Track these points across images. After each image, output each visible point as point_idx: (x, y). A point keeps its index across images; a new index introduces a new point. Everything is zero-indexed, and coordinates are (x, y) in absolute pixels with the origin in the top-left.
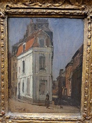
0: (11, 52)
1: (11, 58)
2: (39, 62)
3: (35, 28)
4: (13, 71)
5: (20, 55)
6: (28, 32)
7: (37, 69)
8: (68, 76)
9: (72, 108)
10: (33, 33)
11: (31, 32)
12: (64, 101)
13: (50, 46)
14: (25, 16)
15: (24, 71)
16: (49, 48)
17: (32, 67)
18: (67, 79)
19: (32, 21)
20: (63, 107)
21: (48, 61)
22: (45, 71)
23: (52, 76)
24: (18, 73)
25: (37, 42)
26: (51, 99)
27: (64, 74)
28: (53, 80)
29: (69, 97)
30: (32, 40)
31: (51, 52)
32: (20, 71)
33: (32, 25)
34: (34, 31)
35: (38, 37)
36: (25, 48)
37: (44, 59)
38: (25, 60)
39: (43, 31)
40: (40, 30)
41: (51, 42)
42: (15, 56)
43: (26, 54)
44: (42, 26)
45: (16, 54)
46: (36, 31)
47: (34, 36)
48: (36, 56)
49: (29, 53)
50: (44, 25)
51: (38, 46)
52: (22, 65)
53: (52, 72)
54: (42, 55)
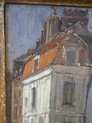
0: (12, 72)
1: (11, 81)
2: (62, 91)
3: (59, 27)
4: (14, 104)
5: (28, 77)
6: (45, 35)
7: (59, 103)
10: (55, 37)
11: (50, 35)
13: (87, 64)
14: (41, 3)
15: (34, 104)
16: (84, 67)
17: (49, 99)
19: (55, 14)
22: (72, 107)
23: (85, 117)
24: (24, 107)
25: (61, 55)
30: (52, 51)
31: (87, 76)
32: (28, 104)
33: (54, 21)
34: (58, 34)
35: (64, 47)
36: (38, 65)
37: (72, 87)
38: (37, 86)
39: (75, 34)
40: (70, 32)
41: (89, 57)
42: (19, 79)
43: (40, 77)
44: (75, 25)
45: (20, 76)
46: (60, 33)
47: (57, 44)
48: (58, 81)
49: (46, 75)
50: (79, 22)
51: (63, 63)
52: (31, 95)
53: (85, 111)
54: (70, 80)
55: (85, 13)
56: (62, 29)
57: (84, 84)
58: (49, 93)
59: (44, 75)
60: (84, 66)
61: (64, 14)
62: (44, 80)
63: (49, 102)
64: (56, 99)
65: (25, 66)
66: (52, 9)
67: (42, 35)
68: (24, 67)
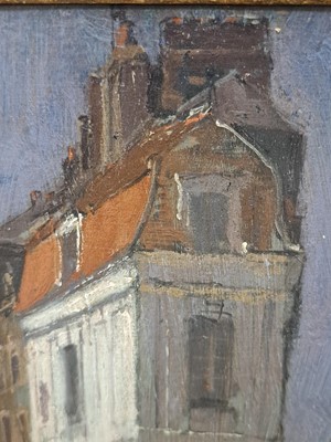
2: (182, 355)
3: (153, 96)
6: (97, 131)
7: (173, 400)
10: (140, 137)
11: (117, 129)
13: (277, 245)
15: (73, 408)
16: (265, 258)
17: (132, 389)
19: (131, 41)
21: (251, 354)
24: (36, 421)
25: (167, 209)
30: (131, 196)
31: (279, 291)
32: (50, 408)
33: (129, 72)
34: (149, 126)
35: (176, 177)
36: (76, 257)
37: (223, 337)
38: (81, 340)
39: (217, 123)
40: (197, 115)
41: (285, 215)
42: (7, 313)
43: (88, 302)
44: (217, 84)
45: (9, 300)
46: (159, 121)
47: (149, 167)
48: (163, 315)
49: (112, 296)
50: (233, 72)
51: (179, 242)
52: (59, 373)
53: (281, 428)
54: (210, 308)
55: (256, 33)
56: (165, 105)
57: (270, 322)
58: (133, 366)
59: (106, 295)
60: (266, 252)
61: (167, 39)
62: (106, 314)
63: (132, 400)
64: (160, 388)
65: (24, 258)
66: (117, 23)
67: (84, 131)
68: (23, 263)
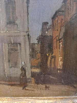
8: (57, 34)
9: (64, 88)
12: (51, 77)
18: (55, 40)
20: (49, 87)
21: (20, 8)
22: (16, 26)
23: (28, 35)
26: (28, 75)
27: (50, 30)
28: (31, 42)
29: (60, 70)
37: (13, 5)
53: (28, 28)
